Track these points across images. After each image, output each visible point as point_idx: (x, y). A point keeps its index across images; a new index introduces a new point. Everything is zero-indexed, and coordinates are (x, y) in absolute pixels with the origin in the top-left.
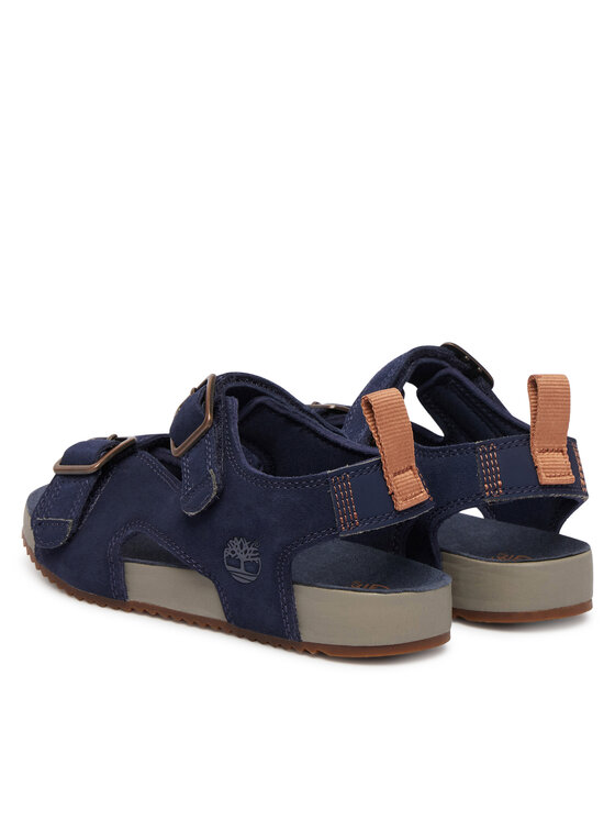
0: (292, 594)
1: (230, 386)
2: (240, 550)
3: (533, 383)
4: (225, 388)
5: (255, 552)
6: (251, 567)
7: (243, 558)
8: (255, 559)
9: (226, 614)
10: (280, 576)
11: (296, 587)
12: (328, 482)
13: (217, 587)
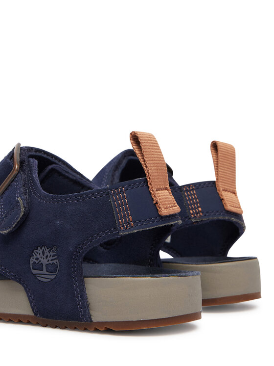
0: (84, 286)
1: (31, 153)
2: (43, 257)
3: (215, 146)
4: (28, 154)
5: (54, 256)
6: (52, 269)
7: (45, 262)
8: (54, 261)
9: (33, 309)
10: (74, 271)
11: (86, 280)
12: (108, 194)
13: (25, 289)
